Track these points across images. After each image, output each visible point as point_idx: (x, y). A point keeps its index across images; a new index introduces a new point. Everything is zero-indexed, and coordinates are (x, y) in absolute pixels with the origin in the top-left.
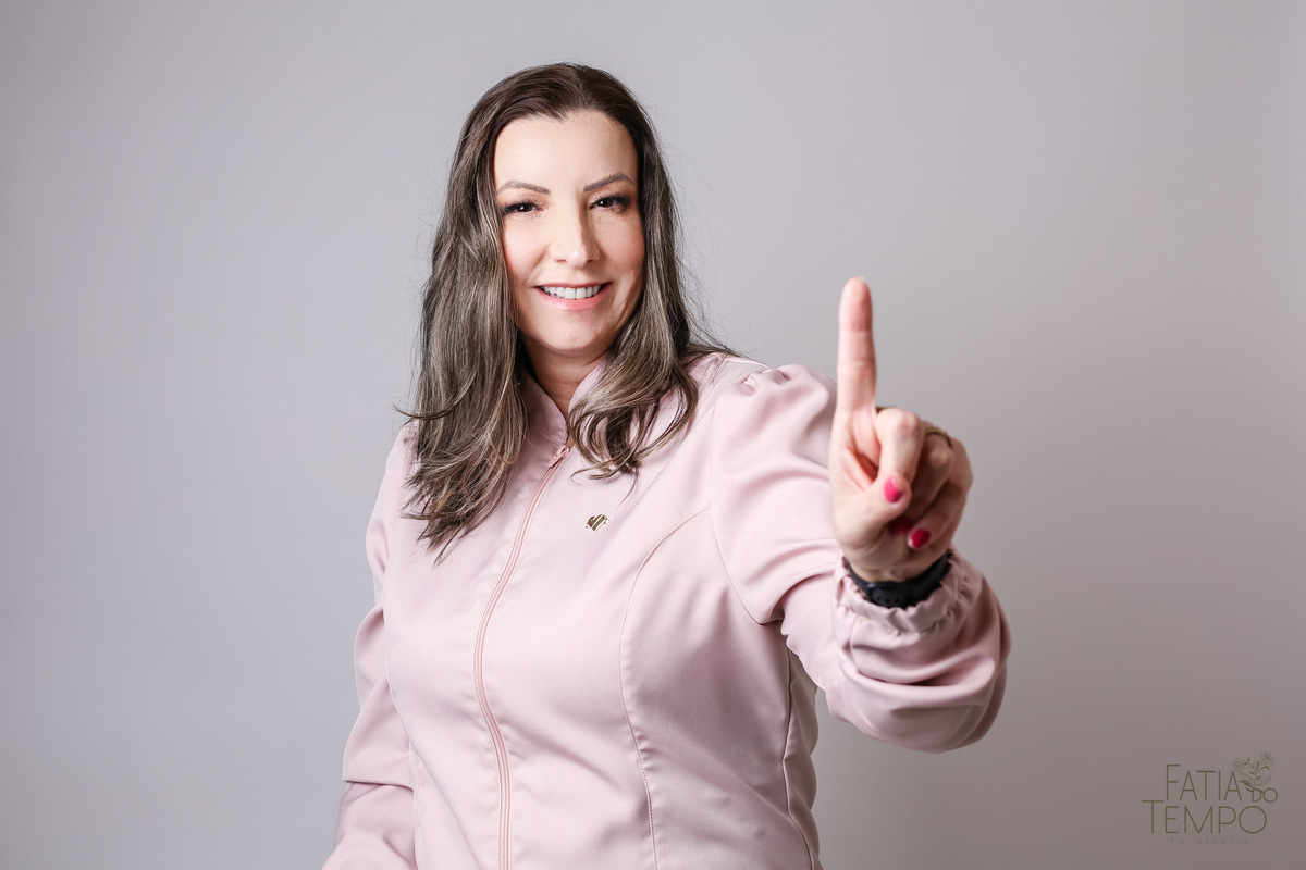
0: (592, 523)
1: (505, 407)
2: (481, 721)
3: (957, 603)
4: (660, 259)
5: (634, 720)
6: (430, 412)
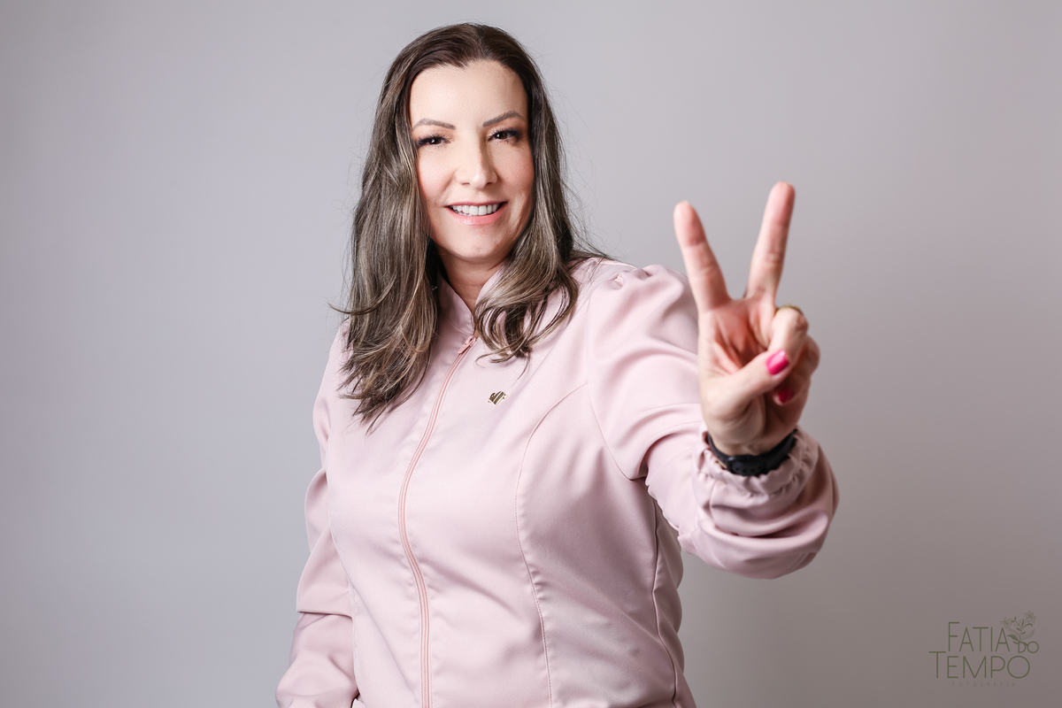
0: (494, 398)
1: (418, 305)
2: (405, 561)
3: (801, 471)
4: (546, 181)
5: (529, 558)
6: (359, 309)
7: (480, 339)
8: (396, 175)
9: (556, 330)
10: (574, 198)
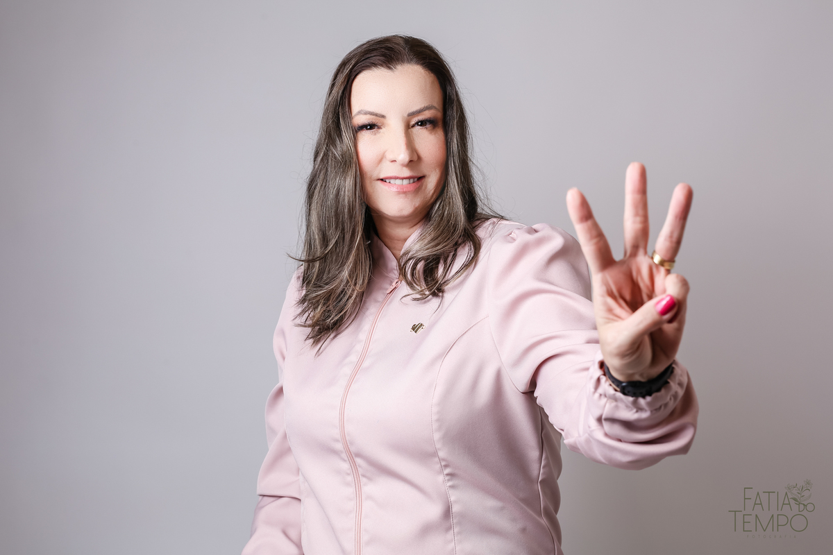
0: (415, 328)
1: (357, 255)
2: (344, 456)
4: (457, 160)
5: (442, 454)
6: (311, 258)
7: (403, 282)
8: (340, 153)
9: (463, 275)
10: (479, 172)
